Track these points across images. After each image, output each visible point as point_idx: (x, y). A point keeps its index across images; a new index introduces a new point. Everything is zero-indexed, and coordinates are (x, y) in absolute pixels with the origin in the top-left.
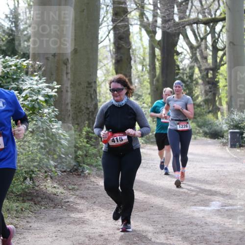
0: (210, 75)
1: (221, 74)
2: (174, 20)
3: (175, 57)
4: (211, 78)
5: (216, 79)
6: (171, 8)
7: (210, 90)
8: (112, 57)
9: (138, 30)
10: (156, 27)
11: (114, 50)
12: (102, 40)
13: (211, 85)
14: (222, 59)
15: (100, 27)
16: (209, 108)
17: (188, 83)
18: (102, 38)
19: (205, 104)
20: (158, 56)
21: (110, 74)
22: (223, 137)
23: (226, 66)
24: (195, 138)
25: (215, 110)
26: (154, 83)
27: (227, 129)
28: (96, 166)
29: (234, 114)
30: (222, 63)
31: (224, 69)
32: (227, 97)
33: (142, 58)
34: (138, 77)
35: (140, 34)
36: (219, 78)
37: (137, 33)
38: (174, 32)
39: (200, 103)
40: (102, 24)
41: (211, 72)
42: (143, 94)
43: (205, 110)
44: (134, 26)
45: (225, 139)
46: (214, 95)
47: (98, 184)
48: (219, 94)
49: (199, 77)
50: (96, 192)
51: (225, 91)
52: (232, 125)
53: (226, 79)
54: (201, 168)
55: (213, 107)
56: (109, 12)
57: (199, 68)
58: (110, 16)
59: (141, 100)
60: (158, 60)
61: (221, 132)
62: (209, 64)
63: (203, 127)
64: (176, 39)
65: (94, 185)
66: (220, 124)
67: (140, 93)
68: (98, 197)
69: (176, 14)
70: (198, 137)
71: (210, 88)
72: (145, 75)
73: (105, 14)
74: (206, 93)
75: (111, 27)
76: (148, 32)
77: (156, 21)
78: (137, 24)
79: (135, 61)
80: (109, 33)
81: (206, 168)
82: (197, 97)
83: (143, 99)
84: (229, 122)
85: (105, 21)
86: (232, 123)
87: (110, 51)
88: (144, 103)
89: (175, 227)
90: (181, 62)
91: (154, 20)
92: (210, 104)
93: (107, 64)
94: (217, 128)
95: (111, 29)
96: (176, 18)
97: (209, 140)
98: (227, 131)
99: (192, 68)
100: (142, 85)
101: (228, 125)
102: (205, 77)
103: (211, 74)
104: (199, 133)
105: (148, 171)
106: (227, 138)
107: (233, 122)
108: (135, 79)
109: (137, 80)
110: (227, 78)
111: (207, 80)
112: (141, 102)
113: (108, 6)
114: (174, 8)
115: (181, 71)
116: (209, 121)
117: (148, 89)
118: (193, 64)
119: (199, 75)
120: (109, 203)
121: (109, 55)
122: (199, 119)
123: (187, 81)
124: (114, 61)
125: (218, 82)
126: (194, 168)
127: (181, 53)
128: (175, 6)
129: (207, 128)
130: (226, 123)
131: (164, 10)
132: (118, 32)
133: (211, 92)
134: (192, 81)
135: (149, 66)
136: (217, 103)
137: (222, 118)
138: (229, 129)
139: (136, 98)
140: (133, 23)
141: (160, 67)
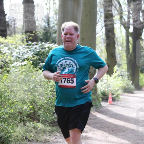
2: (140, 20)
6: (138, 14)
8: (104, 42)
9: (119, 26)
10: (129, 24)
11: (105, 38)
12: (98, 32)
15: (97, 25)
18: (98, 31)
20: (131, 41)
21: (103, 52)
26: (129, 57)
28: (95, 106)
33: (121, 43)
34: (120, 54)
35: (120, 28)
37: (118, 28)
38: (140, 27)
40: (98, 23)
44: (117, 24)
47: (96, 116)
50: (95, 121)
56: (102, 16)
58: (103, 19)
59: (121, 67)
60: (131, 44)
64: (141, 31)
65: (94, 117)
67: (121, 63)
68: (96, 123)
69: (141, 17)
72: (123, 52)
73: (100, 17)
75: (103, 25)
76: (125, 28)
77: (129, 21)
78: (118, 23)
79: (117, 45)
80: (102, 28)
83: (122, 67)
85: (100, 22)
87: (103, 39)
88: (123, 69)
89: (141, 141)
91: (128, 20)
93: (102, 46)
95: (103, 26)
96: (141, 20)
100: (122, 59)
105: (125, 108)
108: (118, 55)
109: (119, 56)
112: (121, 68)
113: (101, 13)
114: (140, 13)
117: (125, 61)
120: (103, 127)
121: (102, 41)
124: (105, 45)
128: (141, 12)
131: (134, 15)
132: (107, 28)
135: (126, 47)
139: (118, 66)
140: (116, 22)
141: (132, 48)
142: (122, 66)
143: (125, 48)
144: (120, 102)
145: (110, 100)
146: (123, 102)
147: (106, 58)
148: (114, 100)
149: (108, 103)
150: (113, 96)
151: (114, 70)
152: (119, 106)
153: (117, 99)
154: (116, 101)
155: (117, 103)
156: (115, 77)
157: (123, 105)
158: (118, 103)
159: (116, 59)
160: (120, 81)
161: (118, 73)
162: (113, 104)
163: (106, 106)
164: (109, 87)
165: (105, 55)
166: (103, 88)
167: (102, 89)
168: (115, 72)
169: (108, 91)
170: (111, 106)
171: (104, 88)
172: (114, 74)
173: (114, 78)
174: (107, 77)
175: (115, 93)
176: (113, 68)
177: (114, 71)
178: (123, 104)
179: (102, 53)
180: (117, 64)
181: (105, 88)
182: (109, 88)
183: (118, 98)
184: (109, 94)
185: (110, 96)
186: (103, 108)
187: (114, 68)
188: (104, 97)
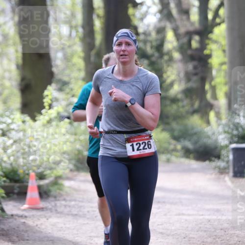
0: (195, 44)
1: (216, 42)
3: (131, 11)
4: (197, 49)
5: (206, 52)
7: (194, 72)
8: (13, 11)
13: (195, 63)
14: (216, 14)
16: (192, 105)
17: (153, 59)
19: (187, 96)
20: (99, 8)
21: (11, 42)
22: (218, 157)
23: (223, 27)
24: (168, 161)
25: (205, 109)
26: (92, 59)
27: (226, 142)
29: (239, 115)
30: (218, 20)
31: (220, 32)
32: (226, 84)
34: (63, 49)
36: (211, 50)
39: (176, 95)
41: (197, 38)
42: (71, 79)
43: (187, 108)
45: (223, 161)
46: (203, 80)
48: (212, 79)
49: (174, 48)
51: (223, 73)
52: (235, 136)
53: (224, 51)
54: (179, 215)
55: (201, 102)
57: (175, 30)
59: (67, 90)
60: (98, 16)
61: (216, 148)
62: (192, 24)
63: (182, 140)
66: (214, 134)
67: (66, 79)
70: (174, 159)
71: (195, 68)
72: (75, 44)
74: (188, 77)
81: (189, 215)
82: (172, 84)
83: (72, 90)
84: (230, 131)
86: (235, 132)
88: (73, 96)
90: (142, 19)
92: (194, 97)
93: (5, 23)
94: (209, 142)
97: (194, 164)
98: (227, 146)
99: (161, 31)
100: (70, 63)
101: (229, 136)
102: (186, 47)
103: (196, 41)
104: (175, 150)
105: (81, 221)
106: (226, 159)
107: (237, 129)
108: (57, 51)
109: (60, 55)
110: (226, 48)
111: (189, 52)
112: (68, 93)
115: (142, 37)
116: (193, 128)
117: (80, 70)
118: (162, 24)
119: (175, 44)
122: (174, 125)
123: (152, 55)
124: (16, 18)
125: (209, 56)
126: (165, 215)
127: (141, 4)
129: (190, 141)
130: (225, 132)
133: (196, 74)
134: (162, 55)
135: (83, 27)
136: (209, 96)
137: (217, 122)
138: (231, 143)
139: (59, 86)
141: (102, 29)
142: (71, 86)
143: (81, 30)
144: (65, 200)
145: (32, 194)
146: (75, 200)
147: (20, 61)
148: (44, 194)
149: (26, 206)
150: (42, 183)
151: (45, 100)
152: (61, 213)
153: (54, 190)
154: (51, 199)
155: (53, 204)
156: (50, 122)
157: (75, 212)
158: (58, 203)
159: (51, 66)
160: (64, 135)
161: (58, 108)
162: (42, 209)
163: (20, 213)
164: (29, 154)
165: (17, 51)
166: (9, 158)
167: (5, 159)
168: (47, 107)
169: (25, 168)
170: (34, 212)
171: (12, 158)
172: (43, 111)
173: (44, 125)
174: (24, 122)
175: (48, 172)
176: (43, 92)
177: (46, 104)
178: (74, 206)
179: (7, 46)
180: (54, 80)
181: (18, 157)
182: (29, 156)
183: (56, 187)
184: (28, 174)
185: (33, 183)
186: (11, 220)
187: (46, 93)
188: (12, 184)
